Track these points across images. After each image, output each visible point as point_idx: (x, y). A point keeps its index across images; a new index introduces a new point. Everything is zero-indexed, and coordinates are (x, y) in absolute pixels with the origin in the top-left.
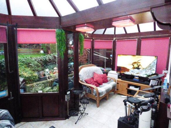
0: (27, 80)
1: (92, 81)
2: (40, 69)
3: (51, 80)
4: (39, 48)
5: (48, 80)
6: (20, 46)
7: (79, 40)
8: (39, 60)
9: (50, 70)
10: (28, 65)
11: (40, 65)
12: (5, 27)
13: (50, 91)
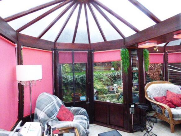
0: (99, 92)
1: (164, 99)
2: (109, 83)
3: (119, 95)
4: (110, 66)
5: (116, 94)
6: (95, 64)
7: (144, 56)
8: (109, 76)
9: (118, 85)
10: (100, 80)
11: (109, 80)
12: (86, 52)
13: (116, 102)
